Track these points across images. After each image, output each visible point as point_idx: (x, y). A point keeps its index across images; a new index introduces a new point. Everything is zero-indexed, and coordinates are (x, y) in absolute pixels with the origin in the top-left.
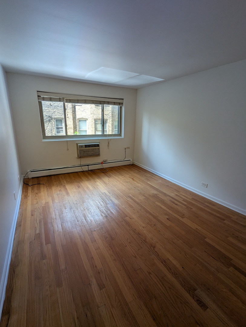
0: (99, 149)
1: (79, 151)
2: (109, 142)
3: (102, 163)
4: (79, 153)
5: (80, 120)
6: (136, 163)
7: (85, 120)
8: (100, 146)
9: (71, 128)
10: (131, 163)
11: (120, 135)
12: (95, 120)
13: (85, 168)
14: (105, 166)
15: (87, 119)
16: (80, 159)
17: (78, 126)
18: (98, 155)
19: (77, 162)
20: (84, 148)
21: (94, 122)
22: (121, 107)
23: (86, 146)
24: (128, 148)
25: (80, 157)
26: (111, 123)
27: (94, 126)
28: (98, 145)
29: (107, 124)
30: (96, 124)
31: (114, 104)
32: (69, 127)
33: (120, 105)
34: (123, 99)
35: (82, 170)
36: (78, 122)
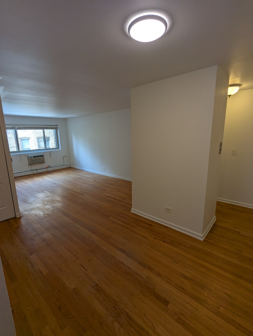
0: (44, 158)
1: (29, 160)
2: (50, 153)
3: (47, 168)
4: (29, 162)
5: (22, 139)
6: (72, 166)
7: (28, 139)
8: (44, 156)
9: (14, 147)
10: (69, 167)
11: (58, 148)
12: (37, 138)
13: (35, 172)
14: (49, 169)
15: (30, 138)
16: (30, 166)
17: (21, 144)
18: (43, 162)
19: (29, 168)
20: (33, 158)
21: (37, 140)
22: (57, 131)
23: (34, 157)
24: (65, 156)
25: (30, 164)
26: (53, 140)
27: (37, 144)
28: (43, 156)
29: (50, 142)
30: (38, 142)
31: (52, 128)
32: (11, 146)
33: (55, 129)
34: (57, 125)
35: (33, 173)
36: (20, 141)
